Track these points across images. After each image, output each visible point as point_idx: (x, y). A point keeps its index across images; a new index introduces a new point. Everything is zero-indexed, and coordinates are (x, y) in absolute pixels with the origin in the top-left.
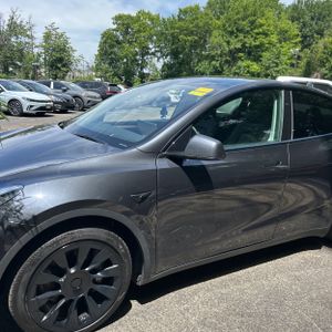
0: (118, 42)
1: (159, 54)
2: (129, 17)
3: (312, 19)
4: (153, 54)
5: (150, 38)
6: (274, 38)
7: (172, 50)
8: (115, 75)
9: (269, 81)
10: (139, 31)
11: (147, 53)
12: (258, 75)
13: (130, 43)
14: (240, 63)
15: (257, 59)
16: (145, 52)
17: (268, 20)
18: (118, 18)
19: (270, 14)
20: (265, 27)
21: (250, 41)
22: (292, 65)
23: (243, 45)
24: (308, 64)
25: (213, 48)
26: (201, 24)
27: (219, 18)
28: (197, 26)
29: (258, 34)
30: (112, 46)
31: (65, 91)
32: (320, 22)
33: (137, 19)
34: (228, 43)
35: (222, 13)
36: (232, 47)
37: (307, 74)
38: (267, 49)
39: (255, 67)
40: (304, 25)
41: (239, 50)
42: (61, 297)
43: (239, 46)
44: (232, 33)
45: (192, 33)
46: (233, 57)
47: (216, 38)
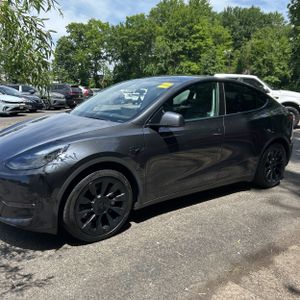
0: (73, 48)
1: (110, 58)
2: (82, 25)
3: (241, 24)
4: (105, 58)
5: (101, 44)
6: (210, 41)
7: (122, 54)
8: (72, 77)
9: (208, 77)
10: (91, 38)
11: (100, 57)
12: (198, 73)
13: (84, 48)
14: (182, 64)
15: (196, 60)
16: (98, 56)
17: (203, 26)
18: (71, 27)
19: (205, 20)
20: (201, 33)
21: (189, 45)
22: (227, 64)
23: (184, 49)
24: (240, 62)
25: (158, 51)
26: (146, 31)
27: (161, 26)
28: (143, 32)
29: (195, 38)
30: (67, 52)
31: (32, 93)
32: (247, 27)
33: (89, 27)
34: (171, 46)
35: (164, 21)
36: (174, 50)
37: (239, 71)
38: (205, 51)
39: (195, 67)
40: (235, 29)
41: (181, 53)
42: (92, 213)
43: (180, 49)
44: (173, 38)
45: (139, 39)
46: (176, 59)
47: (160, 43)
